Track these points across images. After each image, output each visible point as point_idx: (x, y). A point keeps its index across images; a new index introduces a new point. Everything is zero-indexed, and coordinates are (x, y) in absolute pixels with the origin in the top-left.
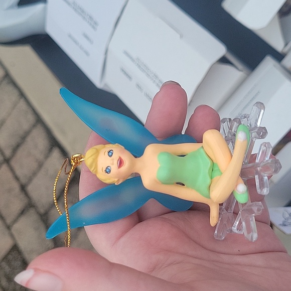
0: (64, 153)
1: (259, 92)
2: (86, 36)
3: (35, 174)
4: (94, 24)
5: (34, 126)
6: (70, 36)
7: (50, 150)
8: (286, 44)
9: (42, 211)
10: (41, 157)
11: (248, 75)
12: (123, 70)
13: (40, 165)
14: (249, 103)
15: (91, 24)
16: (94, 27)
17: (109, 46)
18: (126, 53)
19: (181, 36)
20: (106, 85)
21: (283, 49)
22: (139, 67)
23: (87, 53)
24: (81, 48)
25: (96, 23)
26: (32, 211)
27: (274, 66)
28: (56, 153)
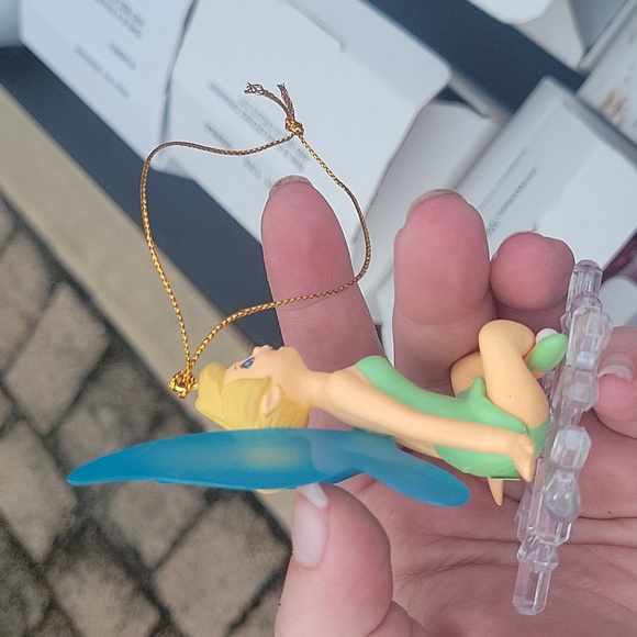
0: (83, 295)
1: (534, 171)
2: (118, 52)
3: (20, 346)
4: (135, 24)
5: (10, 238)
6: (79, 51)
7: (52, 291)
8: (587, 50)
9: (44, 427)
10: (31, 307)
11: (503, 126)
12: (210, 129)
13: (32, 326)
14: (513, 196)
15: (126, 22)
16: (134, 31)
17: (175, 73)
18: (215, 88)
19: (343, 46)
20: (172, 161)
21: (580, 62)
22: (249, 119)
23: (123, 92)
24: (108, 78)
25: (138, 20)
26: (22, 429)
27: (565, 104)
28: (64, 297)
